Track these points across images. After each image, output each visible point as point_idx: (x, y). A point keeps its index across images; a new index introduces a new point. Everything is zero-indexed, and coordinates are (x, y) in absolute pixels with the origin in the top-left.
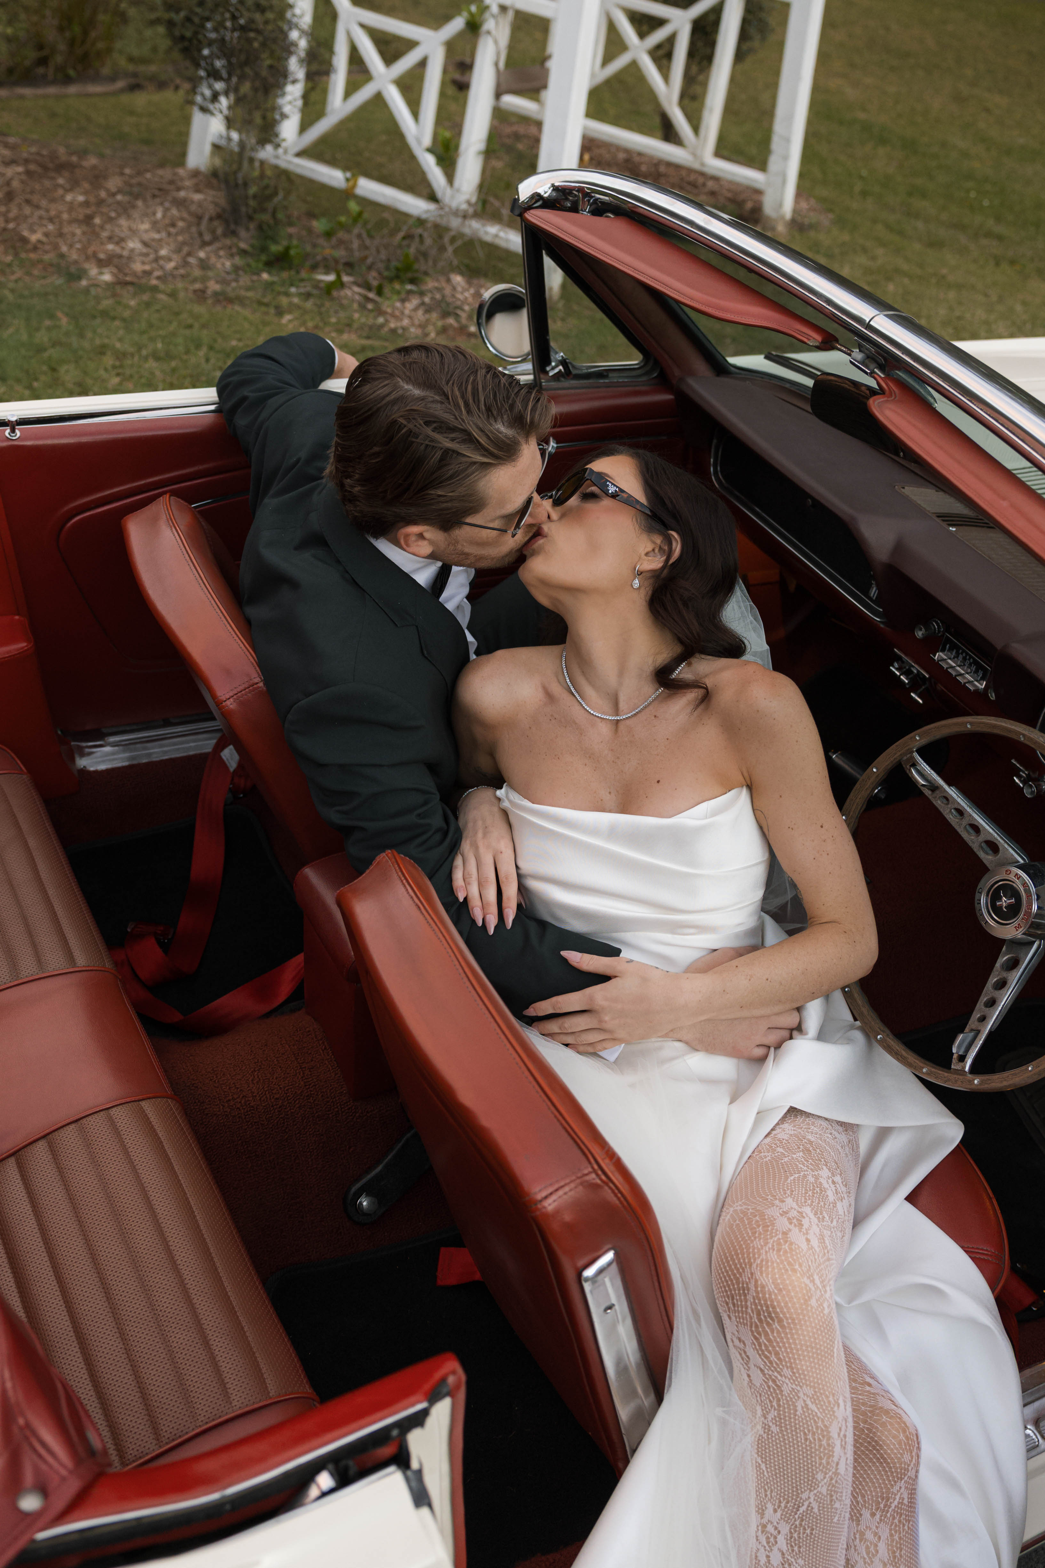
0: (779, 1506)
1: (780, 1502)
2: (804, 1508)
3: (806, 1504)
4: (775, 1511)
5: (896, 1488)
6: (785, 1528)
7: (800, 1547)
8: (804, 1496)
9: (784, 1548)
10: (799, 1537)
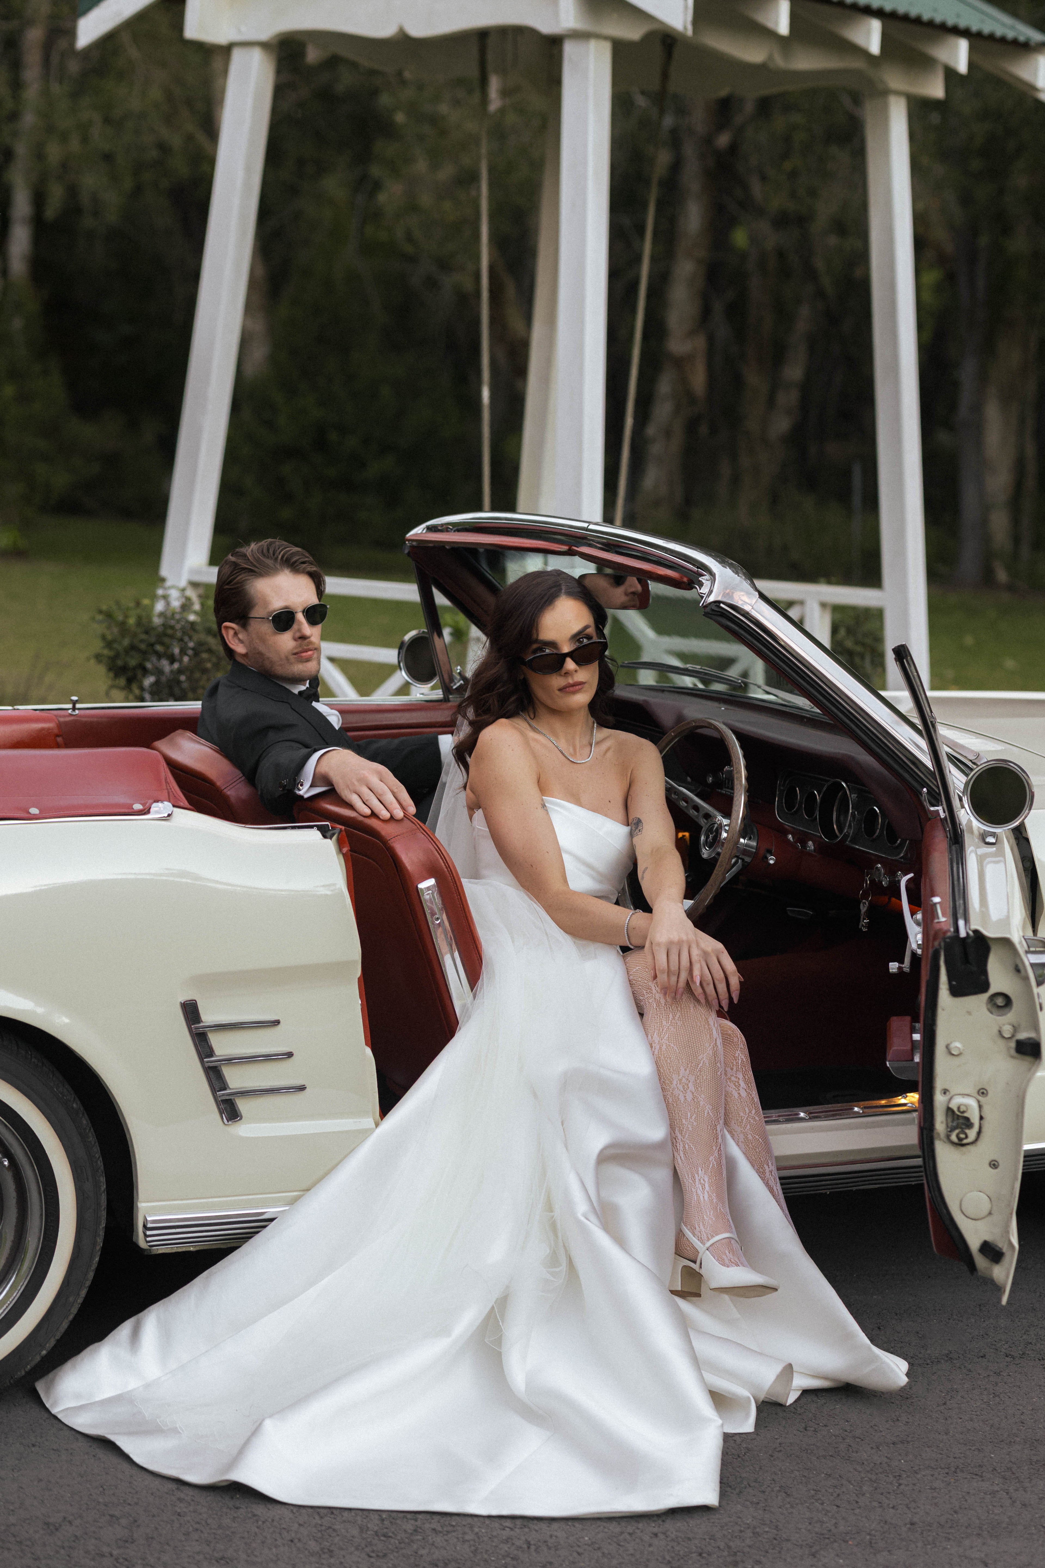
0: (687, 1067)
1: (688, 1064)
2: (701, 1065)
3: (702, 1062)
4: (685, 1070)
5: (737, 1055)
6: (692, 1078)
7: (701, 1088)
8: (700, 1058)
9: (693, 1090)
10: (700, 1082)
